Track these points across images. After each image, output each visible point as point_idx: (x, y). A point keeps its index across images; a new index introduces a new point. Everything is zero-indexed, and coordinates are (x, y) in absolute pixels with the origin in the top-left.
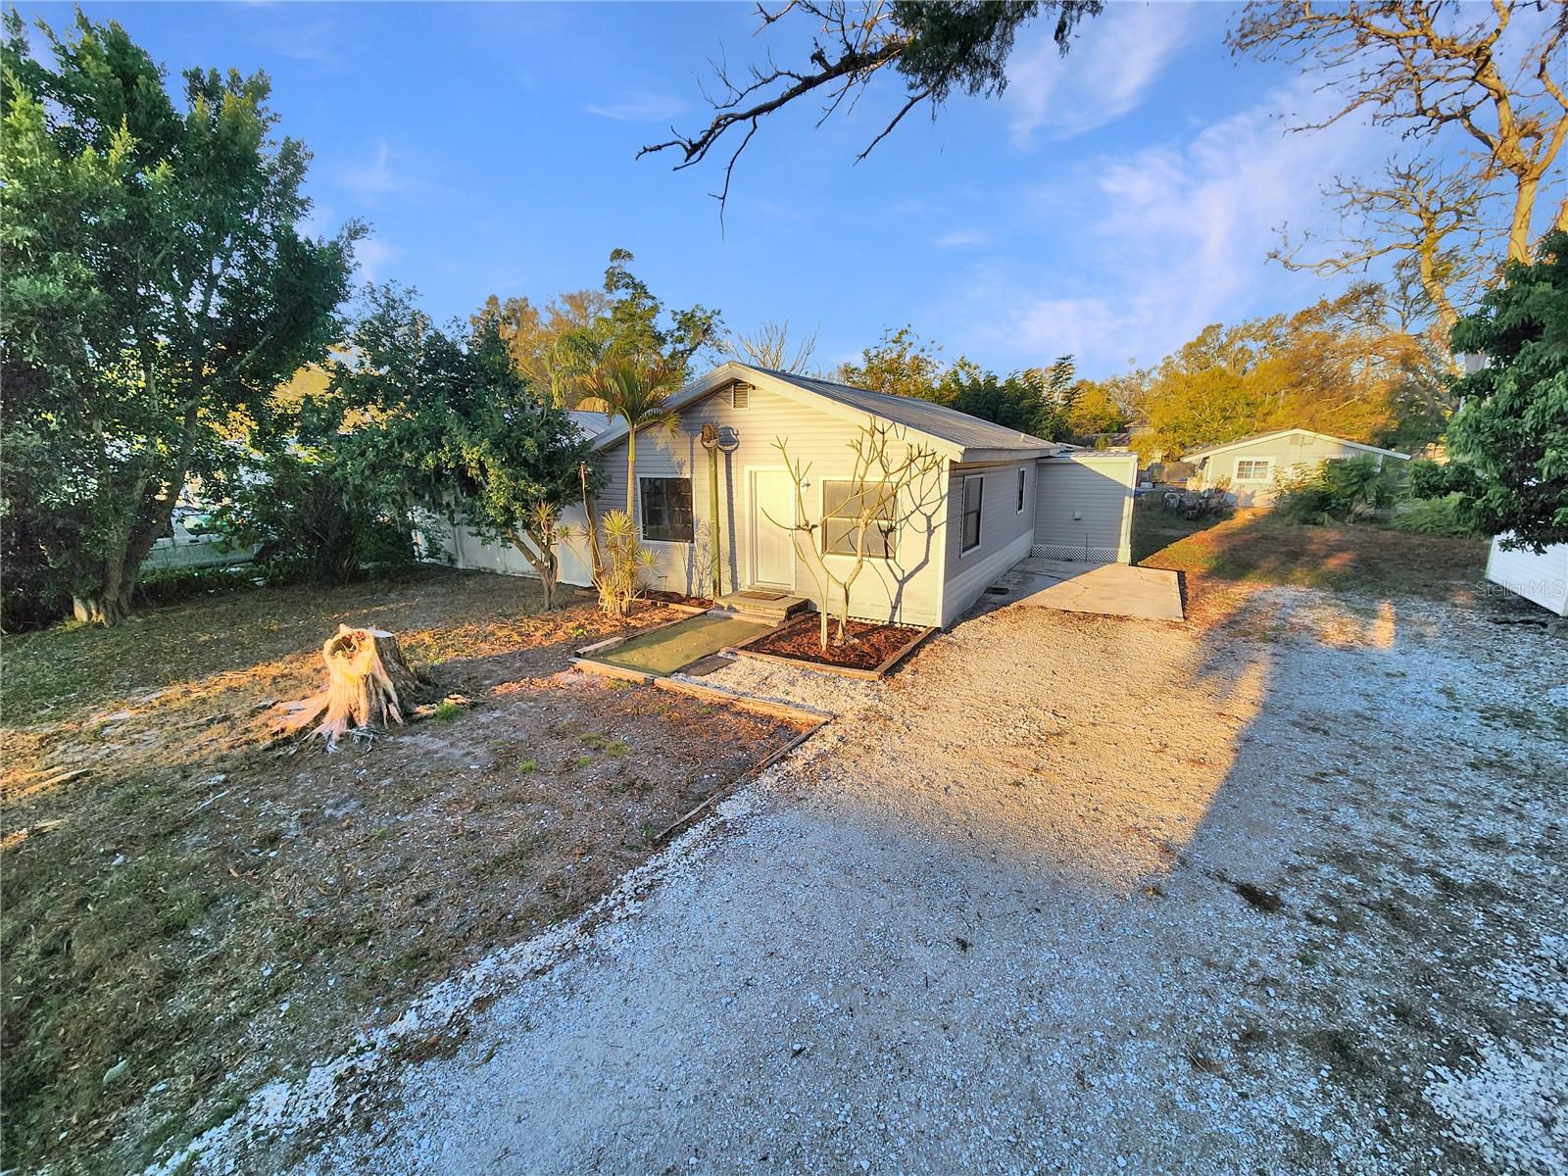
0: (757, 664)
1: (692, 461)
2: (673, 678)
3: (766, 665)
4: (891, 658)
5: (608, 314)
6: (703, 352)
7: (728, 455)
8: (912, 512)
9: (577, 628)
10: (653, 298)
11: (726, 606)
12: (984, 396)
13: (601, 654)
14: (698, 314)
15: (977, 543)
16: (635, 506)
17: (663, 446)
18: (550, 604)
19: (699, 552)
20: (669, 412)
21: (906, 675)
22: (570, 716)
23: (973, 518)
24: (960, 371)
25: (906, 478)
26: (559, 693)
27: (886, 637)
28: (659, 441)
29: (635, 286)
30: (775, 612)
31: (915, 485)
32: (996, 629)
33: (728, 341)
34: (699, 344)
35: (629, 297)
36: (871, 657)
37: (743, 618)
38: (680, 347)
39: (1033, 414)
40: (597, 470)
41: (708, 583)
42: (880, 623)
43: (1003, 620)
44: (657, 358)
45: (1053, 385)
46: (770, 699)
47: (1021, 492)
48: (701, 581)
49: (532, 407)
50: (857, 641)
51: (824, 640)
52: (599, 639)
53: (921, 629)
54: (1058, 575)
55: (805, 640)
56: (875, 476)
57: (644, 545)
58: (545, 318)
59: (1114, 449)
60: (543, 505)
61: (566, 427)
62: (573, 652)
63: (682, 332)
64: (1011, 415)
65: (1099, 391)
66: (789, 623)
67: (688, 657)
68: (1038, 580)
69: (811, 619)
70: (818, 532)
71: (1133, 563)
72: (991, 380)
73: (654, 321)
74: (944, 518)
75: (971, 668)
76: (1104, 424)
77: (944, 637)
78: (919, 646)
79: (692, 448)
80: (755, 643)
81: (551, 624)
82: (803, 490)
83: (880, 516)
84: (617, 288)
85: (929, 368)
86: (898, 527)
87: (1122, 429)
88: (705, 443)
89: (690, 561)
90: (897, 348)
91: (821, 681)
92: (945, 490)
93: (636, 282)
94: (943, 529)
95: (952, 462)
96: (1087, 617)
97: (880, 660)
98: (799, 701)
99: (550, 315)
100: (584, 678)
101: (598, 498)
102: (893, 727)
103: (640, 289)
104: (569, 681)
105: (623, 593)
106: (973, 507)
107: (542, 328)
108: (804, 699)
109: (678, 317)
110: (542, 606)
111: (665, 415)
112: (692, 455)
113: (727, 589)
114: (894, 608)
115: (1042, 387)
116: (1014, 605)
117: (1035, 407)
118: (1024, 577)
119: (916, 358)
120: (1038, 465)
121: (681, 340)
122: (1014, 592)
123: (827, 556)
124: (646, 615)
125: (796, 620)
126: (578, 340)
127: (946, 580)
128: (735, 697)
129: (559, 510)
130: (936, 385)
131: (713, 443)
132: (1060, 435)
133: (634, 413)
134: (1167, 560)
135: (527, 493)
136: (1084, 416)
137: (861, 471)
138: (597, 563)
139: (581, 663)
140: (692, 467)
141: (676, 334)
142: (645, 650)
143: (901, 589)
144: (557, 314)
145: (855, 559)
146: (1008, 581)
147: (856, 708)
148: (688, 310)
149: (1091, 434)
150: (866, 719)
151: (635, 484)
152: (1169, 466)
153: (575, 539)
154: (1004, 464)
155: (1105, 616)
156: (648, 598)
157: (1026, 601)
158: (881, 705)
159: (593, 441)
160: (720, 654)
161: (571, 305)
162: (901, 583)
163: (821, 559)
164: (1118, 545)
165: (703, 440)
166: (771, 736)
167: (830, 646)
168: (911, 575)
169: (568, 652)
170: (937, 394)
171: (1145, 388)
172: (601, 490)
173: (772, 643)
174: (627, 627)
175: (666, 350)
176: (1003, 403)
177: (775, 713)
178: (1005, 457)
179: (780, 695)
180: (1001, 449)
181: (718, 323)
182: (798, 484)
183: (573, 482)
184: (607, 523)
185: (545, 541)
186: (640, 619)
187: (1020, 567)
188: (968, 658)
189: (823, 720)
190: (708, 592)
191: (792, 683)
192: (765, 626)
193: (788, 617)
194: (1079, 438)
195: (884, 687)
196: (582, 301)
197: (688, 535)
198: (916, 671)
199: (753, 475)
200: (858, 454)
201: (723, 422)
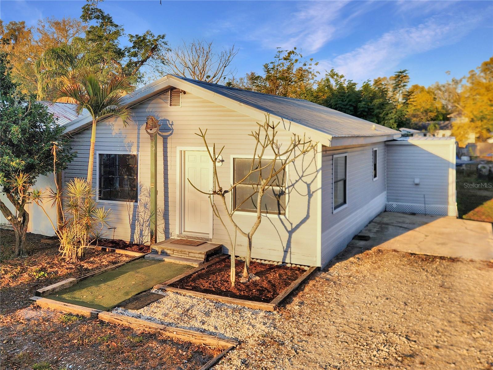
0: (182, 299)
1: (138, 142)
2: (114, 312)
3: (188, 300)
4: (284, 292)
5: (83, 36)
6: (151, 63)
7: (165, 139)
8: (297, 181)
9: (40, 271)
10: (116, 26)
11: (160, 251)
12: (348, 97)
13: (57, 293)
14: (149, 37)
15: (345, 202)
16: (94, 174)
17: (117, 131)
18: (19, 252)
19: (141, 209)
20: (122, 108)
21: (294, 306)
22: (26, 347)
23: (341, 184)
24: (331, 79)
25: (292, 157)
26: (19, 327)
27: (280, 275)
28: (115, 127)
29: (104, 18)
30: (197, 255)
31: (298, 162)
32: (362, 268)
33: (169, 56)
34: (148, 57)
35: (99, 25)
36: (269, 292)
37: (172, 261)
38: (135, 59)
39: (382, 109)
40: (66, 148)
41: (147, 233)
42: (276, 264)
43: (366, 261)
44: (117, 66)
45: (395, 89)
46: (190, 328)
47: (375, 165)
48: (141, 231)
49: (19, 103)
50: (258, 278)
51: (233, 278)
52: (57, 279)
53: (306, 268)
54: (405, 226)
55: (219, 278)
56: (269, 156)
57: (99, 203)
58: (36, 37)
59: (441, 132)
60: (21, 175)
61: (45, 117)
62: (34, 291)
63: (136, 49)
64: (366, 110)
65: (428, 92)
66: (207, 264)
67: (127, 293)
68: (391, 229)
69: (224, 260)
70: (229, 197)
71: (460, 217)
72: (352, 86)
73: (116, 41)
74: (319, 185)
75: (344, 301)
76: (433, 115)
77: (323, 275)
78: (305, 282)
79: (139, 134)
80: (181, 281)
81: (19, 268)
82: (218, 164)
83: (274, 183)
84: (90, 19)
85: (310, 76)
86: (287, 191)
87: (446, 119)
88: (149, 131)
89: (134, 216)
90: (287, 64)
91: (230, 312)
92: (319, 165)
93: (105, 14)
94: (319, 193)
95: (323, 146)
96: (429, 259)
97: (275, 294)
98: (212, 329)
99: (41, 35)
100: (42, 314)
101: (65, 168)
102: (285, 351)
103: (107, 20)
104: (28, 316)
105: (80, 242)
106: (341, 176)
107: (33, 43)
108: (216, 328)
109: (134, 39)
110: (13, 252)
111: (119, 111)
112: (138, 138)
113: (161, 237)
114: (286, 252)
115: (387, 91)
116: (375, 249)
117: (383, 105)
118: (381, 227)
119: (301, 69)
120: (387, 146)
121: (135, 55)
122: (374, 239)
123: (236, 213)
124: (97, 259)
125: (212, 262)
126: (59, 52)
127: (323, 231)
128: (162, 327)
129: (34, 177)
130: (315, 87)
131: (154, 131)
132: (401, 124)
133: (97, 108)
134: (484, 214)
135: (9, 166)
136: (418, 110)
137: (259, 152)
138: (61, 218)
139: (40, 301)
140: (138, 147)
141: (132, 50)
142: (94, 288)
143: (290, 237)
144: (46, 34)
145: (256, 215)
146: (370, 231)
147: (256, 335)
148: (141, 35)
149: (424, 122)
150: (264, 344)
151: (95, 158)
152: (480, 145)
153: (45, 201)
154: (362, 146)
155: (442, 258)
156: (100, 245)
157: (384, 246)
158: (275, 332)
159: (65, 127)
160: (153, 291)
161: (56, 28)
162: (291, 233)
163: (231, 216)
164: (447, 203)
165: (147, 128)
166: (189, 360)
167: (237, 283)
168: (298, 227)
169: (30, 291)
170: (315, 94)
171: (459, 90)
172: (68, 163)
173: (194, 280)
174: (81, 270)
175: (124, 61)
176: (360, 102)
177: (193, 340)
178: (361, 141)
179: (197, 325)
180: (358, 137)
181: (162, 44)
182: (214, 161)
183: (46, 157)
184: (71, 189)
185: (20, 202)
186: (92, 262)
187: (378, 219)
188: (341, 292)
189: (230, 345)
190: (147, 240)
191: (208, 314)
192: (189, 267)
193: (207, 260)
194: (416, 124)
195: (277, 316)
196: (65, 25)
197: (134, 197)
198: (302, 303)
199: (183, 154)
200: (256, 141)
201: (162, 116)
